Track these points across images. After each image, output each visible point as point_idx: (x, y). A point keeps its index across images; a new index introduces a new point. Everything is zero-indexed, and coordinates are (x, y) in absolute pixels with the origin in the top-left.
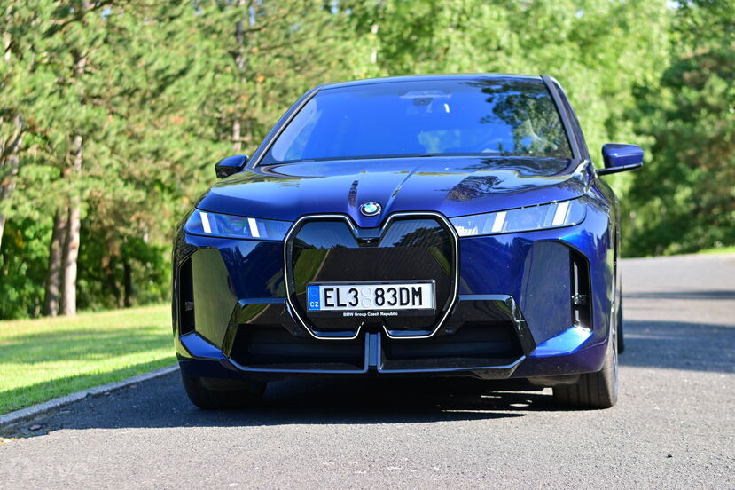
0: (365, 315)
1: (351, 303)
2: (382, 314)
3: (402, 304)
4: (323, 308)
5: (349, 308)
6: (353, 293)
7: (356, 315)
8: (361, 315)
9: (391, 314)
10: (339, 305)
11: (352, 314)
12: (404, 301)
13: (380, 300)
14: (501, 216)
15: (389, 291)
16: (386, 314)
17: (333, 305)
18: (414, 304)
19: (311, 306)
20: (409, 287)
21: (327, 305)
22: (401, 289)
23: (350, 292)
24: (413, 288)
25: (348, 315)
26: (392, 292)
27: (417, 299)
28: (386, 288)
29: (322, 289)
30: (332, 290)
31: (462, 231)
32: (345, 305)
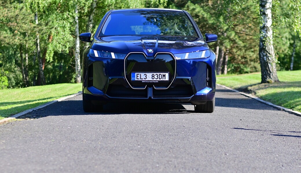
0: (148, 82)
1: (144, 78)
2: (154, 82)
3: (159, 79)
4: (136, 80)
5: (144, 80)
6: (145, 75)
7: (146, 82)
8: (147, 82)
9: (156, 82)
10: (141, 79)
11: (145, 82)
12: (160, 78)
13: (153, 78)
14: (187, 54)
15: (156, 75)
16: (155, 82)
17: (139, 79)
18: (163, 79)
19: (132, 79)
20: (162, 74)
21: (137, 79)
22: (160, 74)
23: (144, 75)
24: (163, 74)
25: (143, 82)
26: (157, 75)
27: (164, 78)
28: (155, 74)
29: (136, 74)
30: (139, 74)
31: (177, 58)
32: (143, 79)
